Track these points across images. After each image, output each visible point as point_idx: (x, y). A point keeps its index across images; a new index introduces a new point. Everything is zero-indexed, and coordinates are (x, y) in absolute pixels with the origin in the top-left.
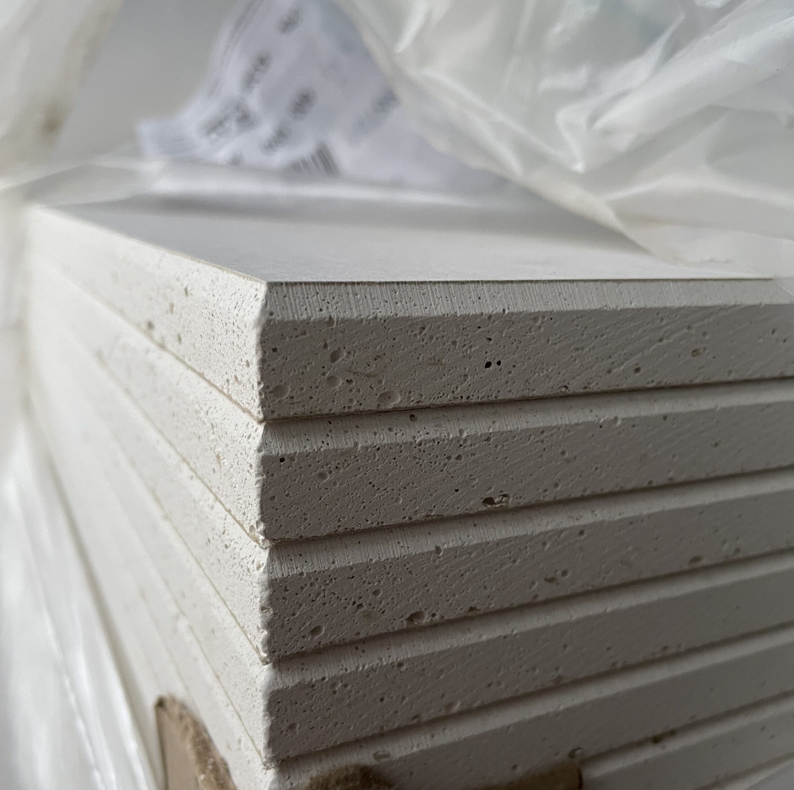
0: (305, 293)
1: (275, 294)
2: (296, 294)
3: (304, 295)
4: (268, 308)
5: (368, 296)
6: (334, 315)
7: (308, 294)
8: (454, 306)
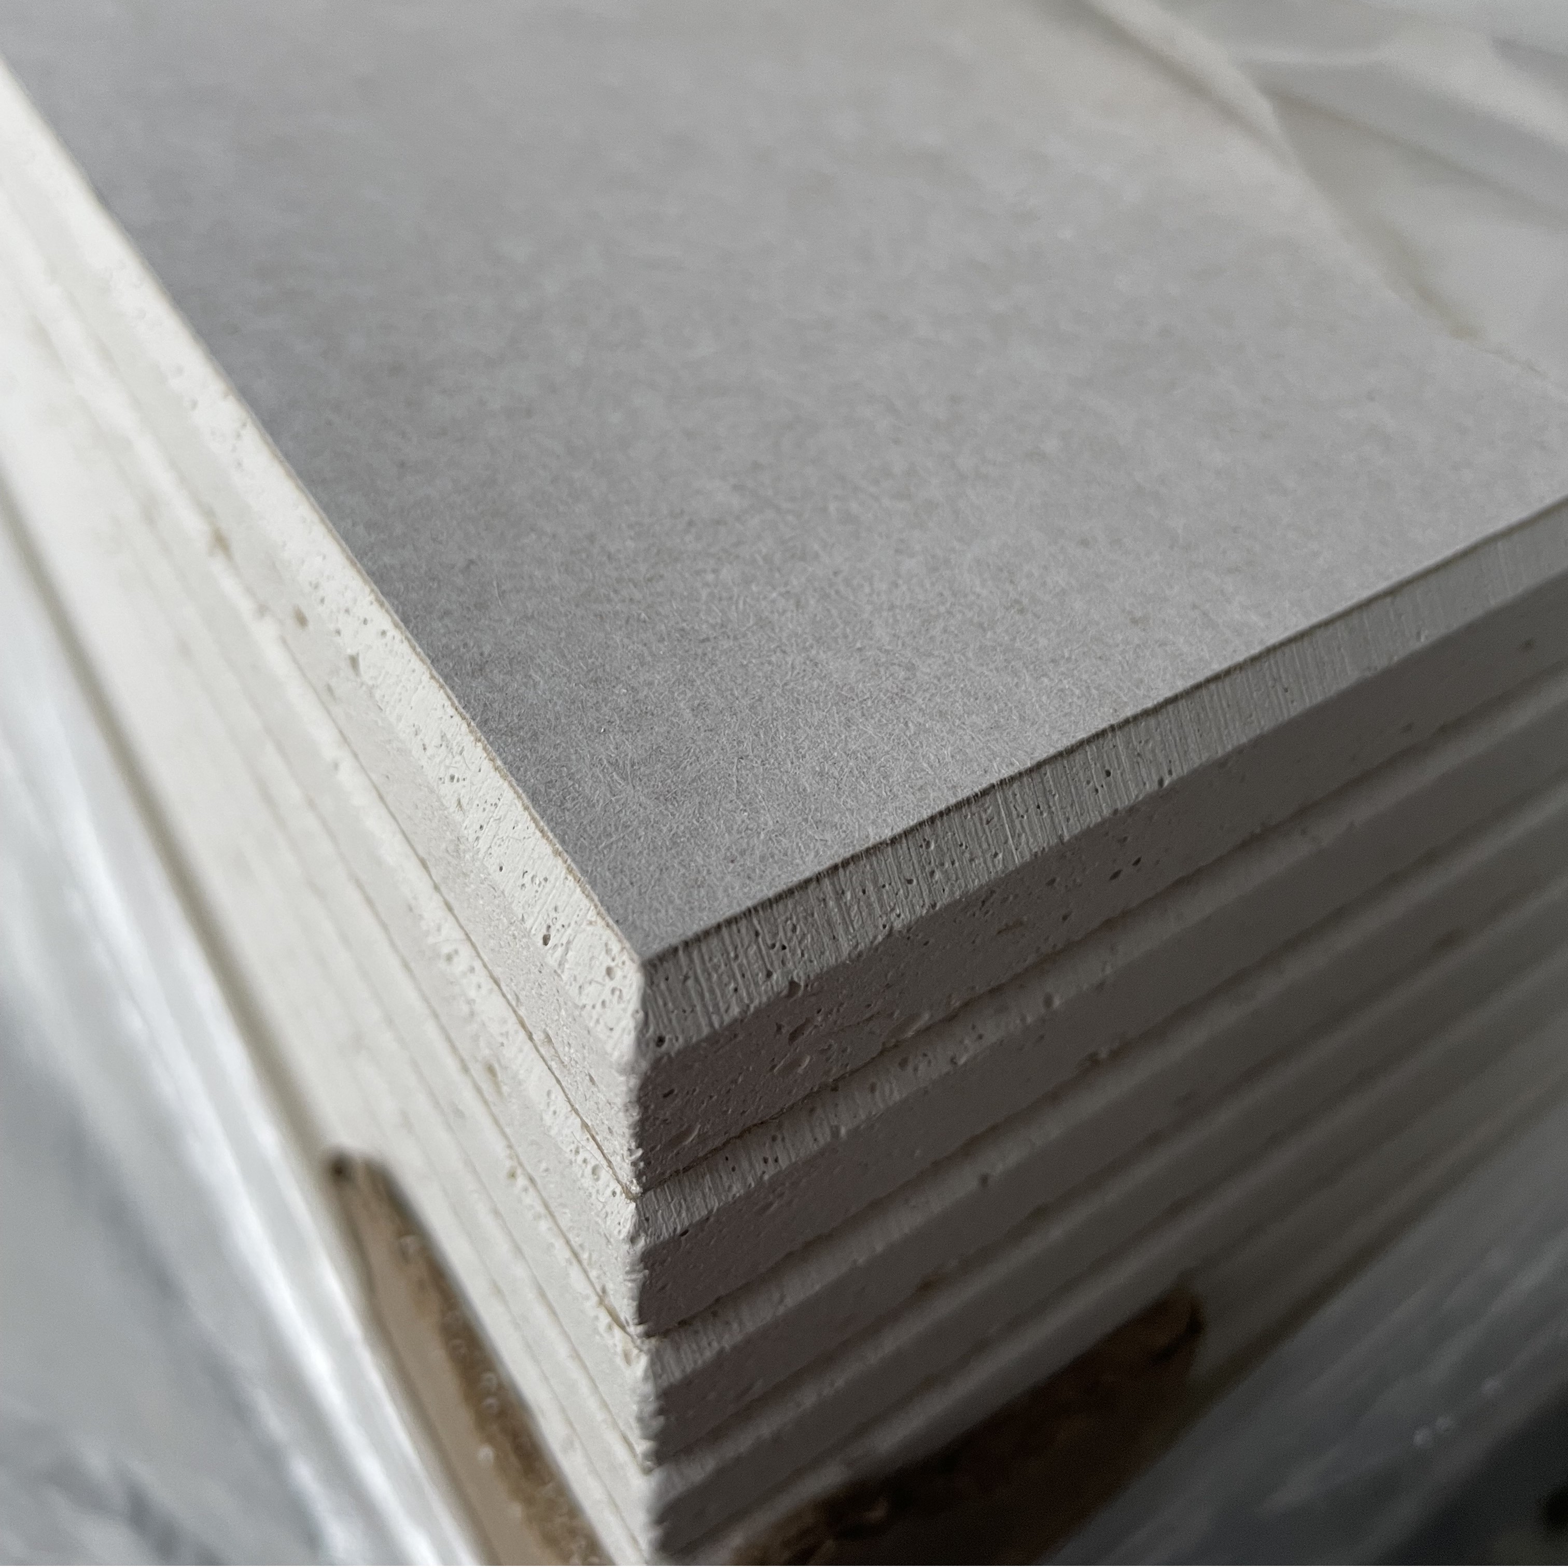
0: (730, 948)
1: (663, 986)
2: (711, 959)
3: (728, 954)
4: (651, 1029)
5: (870, 888)
6: (799, 975)
7: (736, 948)
8: (1057, 821)
